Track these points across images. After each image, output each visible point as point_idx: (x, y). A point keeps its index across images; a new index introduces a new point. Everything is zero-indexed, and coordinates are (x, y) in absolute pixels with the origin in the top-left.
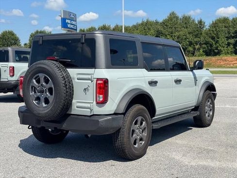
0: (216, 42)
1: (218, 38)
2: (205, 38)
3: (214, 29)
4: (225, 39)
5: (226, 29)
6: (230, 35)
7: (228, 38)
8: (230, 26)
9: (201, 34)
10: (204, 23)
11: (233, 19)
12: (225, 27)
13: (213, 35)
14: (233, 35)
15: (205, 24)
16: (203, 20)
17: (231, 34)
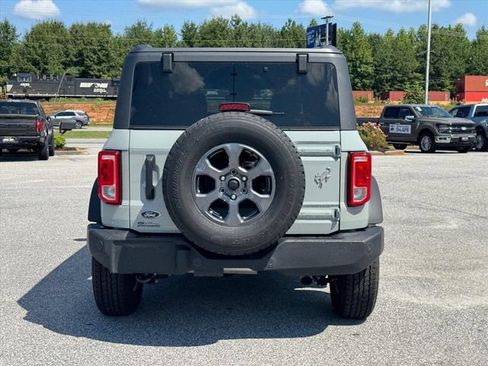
0: (43, 72)
1: (47, 64)
2: (18, 61)
3: (37, 45)
4: (61, 66)
5: (61, 46)
6: (69, 59)
7: (66, 65)
8: (67, 41)
9: (10, 52)
10: (14, 30)
11: (74, 26)
12: (58, 41)
13: (36, 56)
14: (75, 60)
15: (17, 33)
16: (10, 23)
17: (71, 56)
